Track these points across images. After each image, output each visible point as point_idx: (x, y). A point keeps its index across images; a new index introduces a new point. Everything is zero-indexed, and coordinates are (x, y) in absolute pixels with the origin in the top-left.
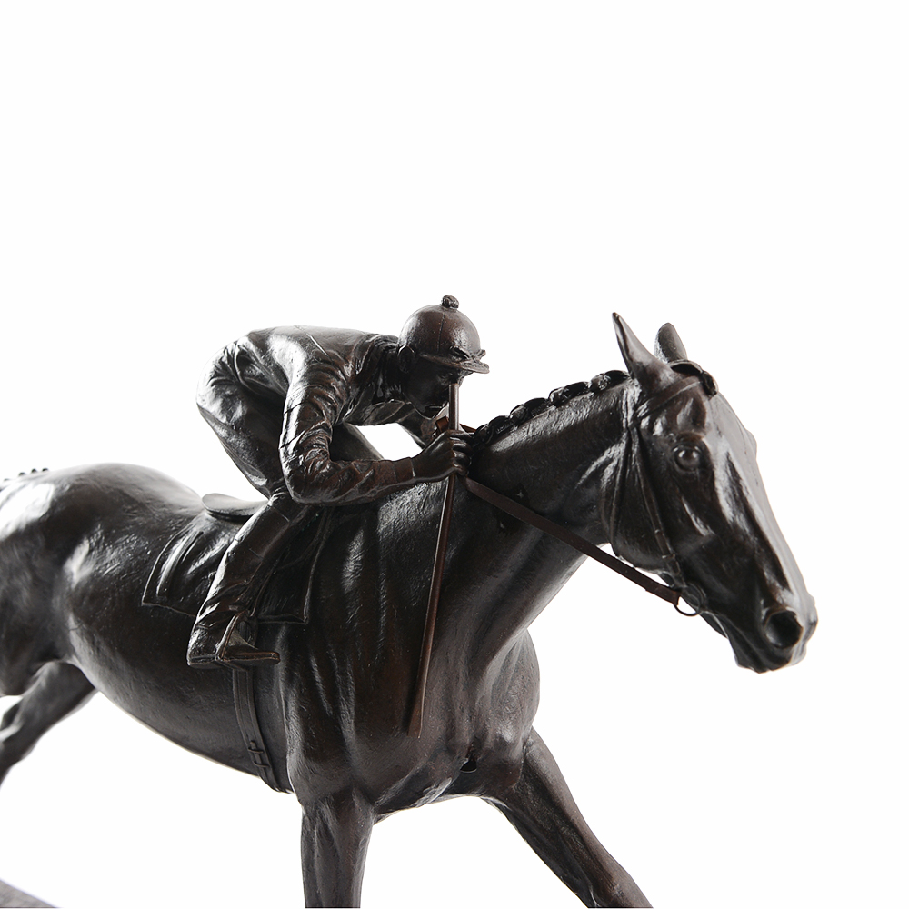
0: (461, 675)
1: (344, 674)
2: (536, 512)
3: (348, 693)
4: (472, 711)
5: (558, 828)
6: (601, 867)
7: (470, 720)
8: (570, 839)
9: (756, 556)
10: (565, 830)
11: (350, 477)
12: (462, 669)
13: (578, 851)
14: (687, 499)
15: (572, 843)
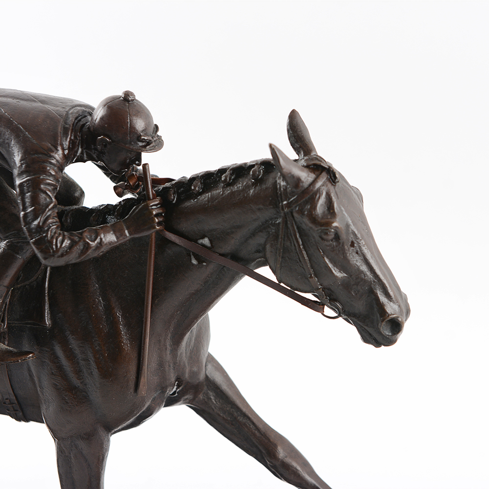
0: (168, 346)
1: (86, 360)
2: (220, 255)
3: (92, 372)
4: (175, 363)
5: (236, 418)
6: (269, 440)
7: (174, 370)
8: (245, 424)
9: (372, 285)
10: (241, 419)
11: (84, 246)
12: (168, 343)
13: (252, 431)
14: (327, 258)
15: (247, 427)
